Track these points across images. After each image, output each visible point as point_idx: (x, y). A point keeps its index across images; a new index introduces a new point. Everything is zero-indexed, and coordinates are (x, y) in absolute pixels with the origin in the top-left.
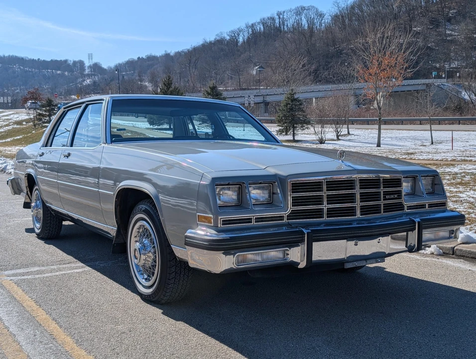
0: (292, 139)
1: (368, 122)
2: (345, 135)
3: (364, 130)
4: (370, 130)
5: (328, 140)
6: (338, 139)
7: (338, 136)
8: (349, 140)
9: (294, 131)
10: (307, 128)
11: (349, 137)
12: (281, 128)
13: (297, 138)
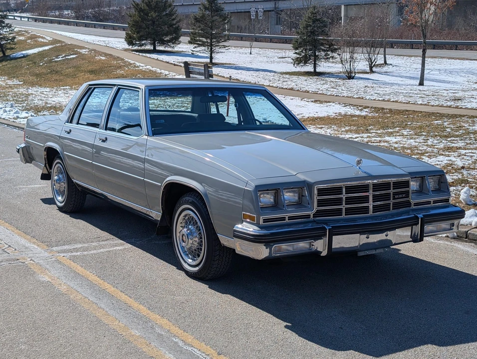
0: (312, 70)
1: (412, 46)
2: (380, 65)
3: (405, 58)
4: (413, 58)
5: (358, 73)
6: (372, 72)
7: (371, 68)
8: (386, 73)
9: (315, 61)
10: (333, 57)
11: (385, 69)
12: (298, 56)
13: (318, 70)
